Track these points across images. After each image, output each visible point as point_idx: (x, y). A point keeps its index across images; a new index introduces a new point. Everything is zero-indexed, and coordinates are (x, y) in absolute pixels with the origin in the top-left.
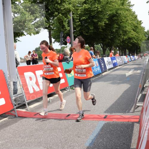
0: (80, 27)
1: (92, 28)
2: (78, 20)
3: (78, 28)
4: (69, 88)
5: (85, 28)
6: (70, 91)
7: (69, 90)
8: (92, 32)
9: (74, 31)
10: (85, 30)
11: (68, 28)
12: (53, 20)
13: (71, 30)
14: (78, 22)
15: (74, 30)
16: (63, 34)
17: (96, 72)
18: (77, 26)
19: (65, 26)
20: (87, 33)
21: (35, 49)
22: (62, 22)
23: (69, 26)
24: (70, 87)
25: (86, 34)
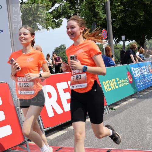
0: (122, 14)
1: (142, 14)
2: (119, 4)
3: (119, 15)
4: (107, 108)
5: (130, 15)
6: (108, 113)
7: (107, 111)
8: (142, 20)
9: (112, 20)
10: (131, 17)
11: (104, 17)
12: (80, 4)
13: (108, 19)
14: (119, 6)
15: (112, 18)
16: (96, 26)
17: (149, 82)
18: (118, 13)
19: (99, 12)
20: (133, 22)
21: (55, 50)
22: (94, 7)
23: (105, 12)
24: (109, 106)
25: (132, 24)
